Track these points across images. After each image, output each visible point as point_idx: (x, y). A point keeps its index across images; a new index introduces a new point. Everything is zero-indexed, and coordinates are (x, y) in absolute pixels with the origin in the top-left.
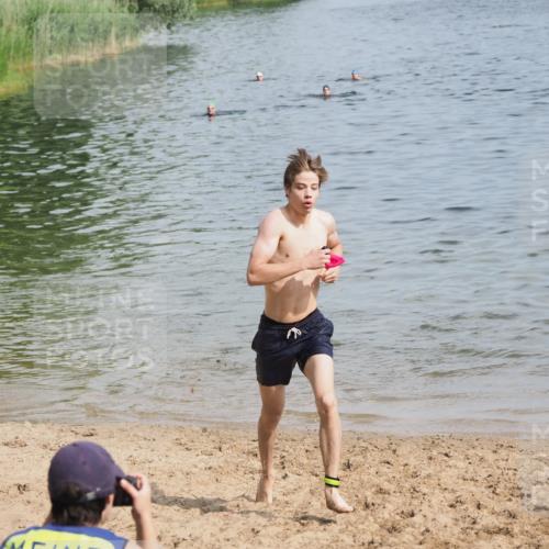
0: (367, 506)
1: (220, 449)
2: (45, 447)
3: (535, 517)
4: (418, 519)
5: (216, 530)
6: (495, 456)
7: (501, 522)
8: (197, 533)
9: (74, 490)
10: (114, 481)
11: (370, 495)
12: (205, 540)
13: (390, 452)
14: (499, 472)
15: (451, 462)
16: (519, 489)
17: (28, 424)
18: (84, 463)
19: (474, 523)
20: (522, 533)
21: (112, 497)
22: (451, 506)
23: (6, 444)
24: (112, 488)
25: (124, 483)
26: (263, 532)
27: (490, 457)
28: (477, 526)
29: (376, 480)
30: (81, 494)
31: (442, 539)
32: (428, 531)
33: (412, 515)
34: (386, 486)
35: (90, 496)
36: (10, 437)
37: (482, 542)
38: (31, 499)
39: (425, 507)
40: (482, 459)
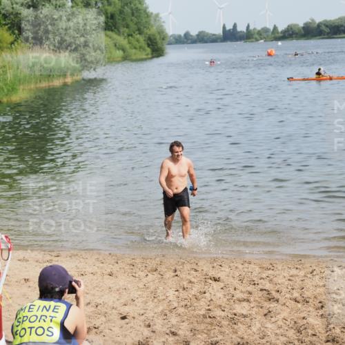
0: (184, 289)
1: (117, 263)
2: (37, 261)
3: (260, 294)
4: (207, 295)
5: (115, 300)
6: (243, 266)
7: (245, 296)
8: (106, 301)
9: (50, 287)
10: (68, 283)
11: (185, 284)
12: (110, 305)
13: (195, 265)
14: (244, 273)
15: (223, 269)
16: (254, 281)
17: (29, 251)
18: (55, 275)
19: (233, 296)
20: (254, 301)
21: (67, 290)
22: (222, 288)
23: (19, 260)
24: (67, 286)
25: (73, 283)
26: (137, 300)
27: (240, 267)
28: (234, 298)
29: (189, 277)
30: (53, 288)
31: (218, 304)
32: (212, 300)
33: (205, 293)
34: (193, 280)
35: (57, 289)
36: (21, 257)
37: (236, 305)
38: (31, 285)
39: (210, 289)
40: (236, 267)
